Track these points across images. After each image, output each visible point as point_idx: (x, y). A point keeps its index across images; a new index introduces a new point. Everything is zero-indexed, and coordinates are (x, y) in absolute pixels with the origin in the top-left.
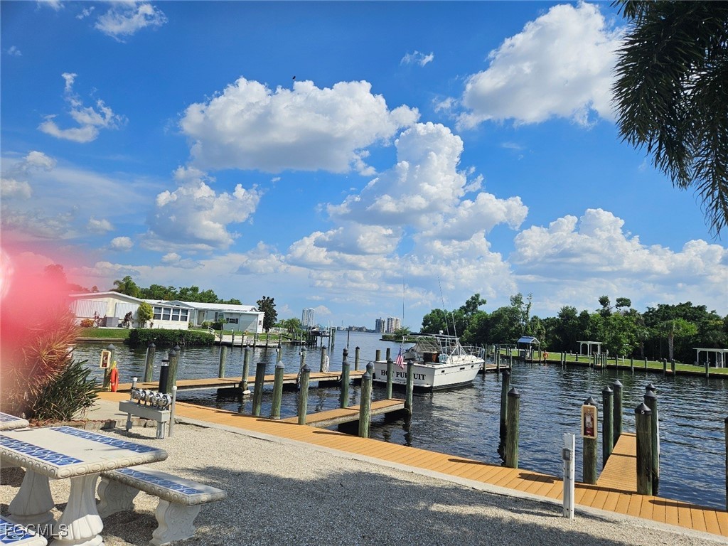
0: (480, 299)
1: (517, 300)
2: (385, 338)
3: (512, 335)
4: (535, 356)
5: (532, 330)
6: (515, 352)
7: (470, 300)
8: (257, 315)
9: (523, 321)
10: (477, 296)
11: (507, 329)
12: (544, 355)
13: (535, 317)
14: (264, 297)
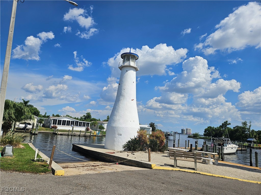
0: (228, 123)
1: (245, 124)
2: (189, 137)
3: (243, 137)
4: (255, 146)
5: (252, 136)
6: (246, 144)
7: (224, 123)
8: (150, 128)
9: (248, 132)
10: (227, 121)
11: (241, 135)
12: (259, 145)
13: (253, 130)
14: (151, 123)
